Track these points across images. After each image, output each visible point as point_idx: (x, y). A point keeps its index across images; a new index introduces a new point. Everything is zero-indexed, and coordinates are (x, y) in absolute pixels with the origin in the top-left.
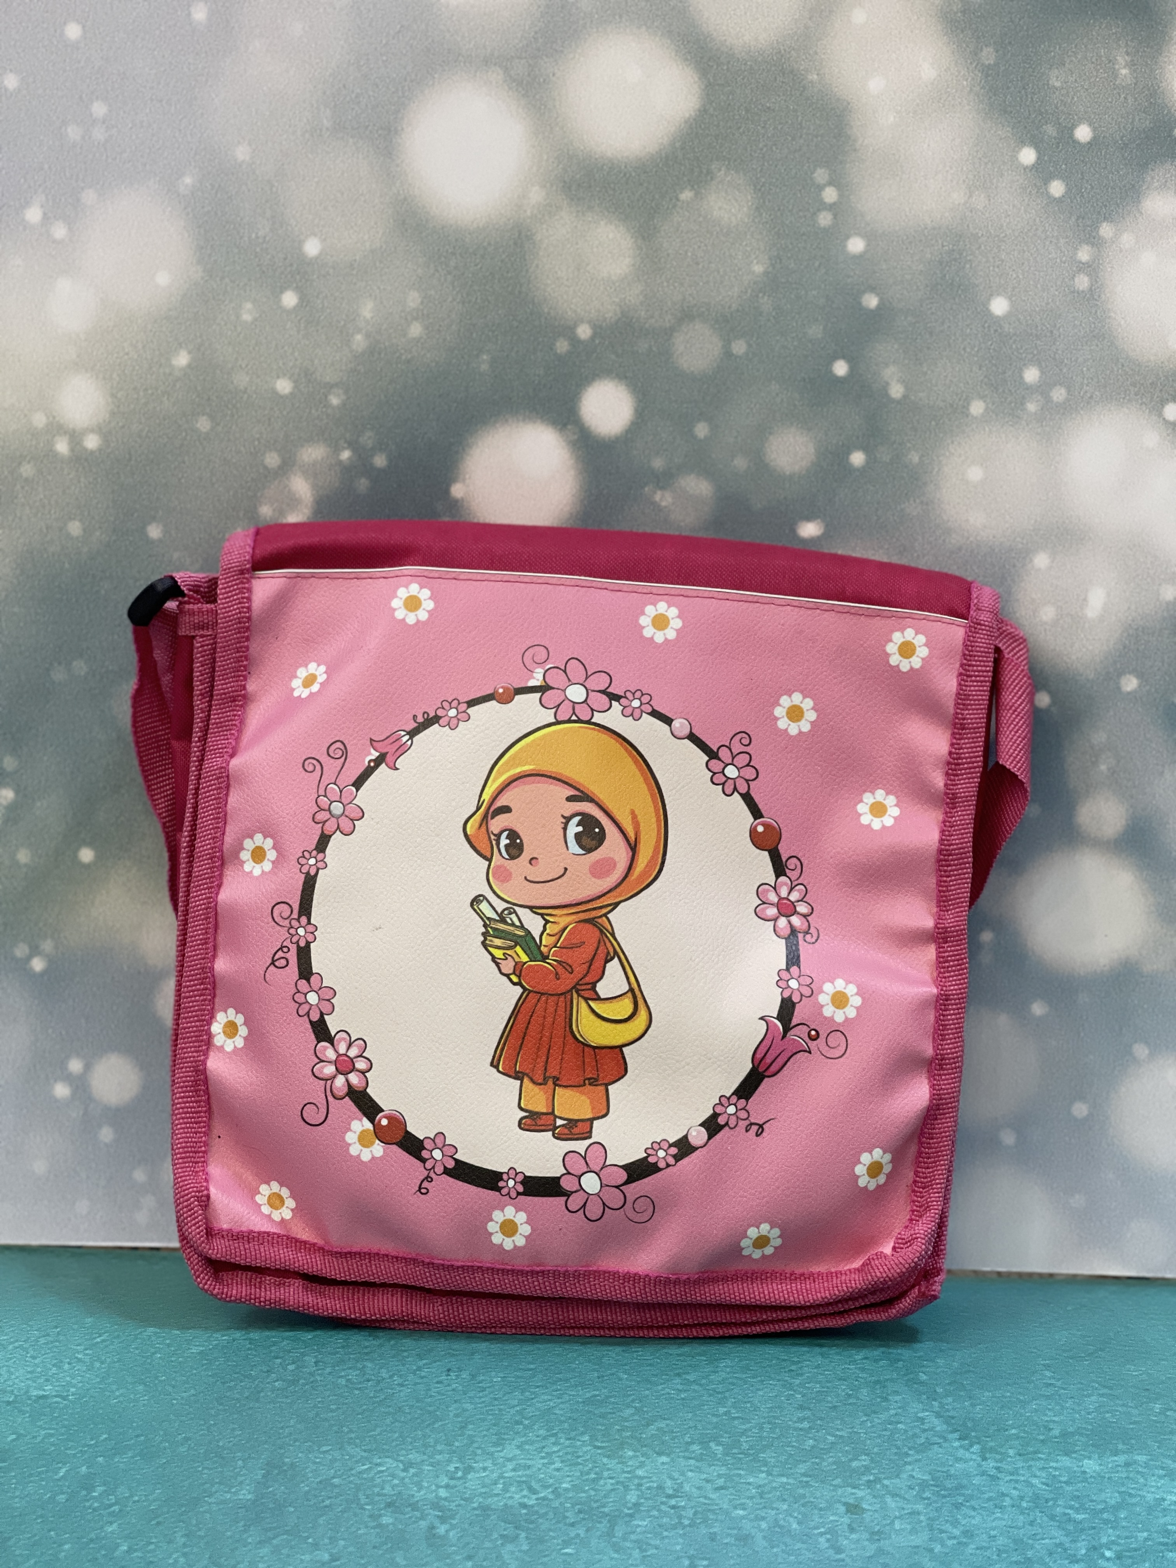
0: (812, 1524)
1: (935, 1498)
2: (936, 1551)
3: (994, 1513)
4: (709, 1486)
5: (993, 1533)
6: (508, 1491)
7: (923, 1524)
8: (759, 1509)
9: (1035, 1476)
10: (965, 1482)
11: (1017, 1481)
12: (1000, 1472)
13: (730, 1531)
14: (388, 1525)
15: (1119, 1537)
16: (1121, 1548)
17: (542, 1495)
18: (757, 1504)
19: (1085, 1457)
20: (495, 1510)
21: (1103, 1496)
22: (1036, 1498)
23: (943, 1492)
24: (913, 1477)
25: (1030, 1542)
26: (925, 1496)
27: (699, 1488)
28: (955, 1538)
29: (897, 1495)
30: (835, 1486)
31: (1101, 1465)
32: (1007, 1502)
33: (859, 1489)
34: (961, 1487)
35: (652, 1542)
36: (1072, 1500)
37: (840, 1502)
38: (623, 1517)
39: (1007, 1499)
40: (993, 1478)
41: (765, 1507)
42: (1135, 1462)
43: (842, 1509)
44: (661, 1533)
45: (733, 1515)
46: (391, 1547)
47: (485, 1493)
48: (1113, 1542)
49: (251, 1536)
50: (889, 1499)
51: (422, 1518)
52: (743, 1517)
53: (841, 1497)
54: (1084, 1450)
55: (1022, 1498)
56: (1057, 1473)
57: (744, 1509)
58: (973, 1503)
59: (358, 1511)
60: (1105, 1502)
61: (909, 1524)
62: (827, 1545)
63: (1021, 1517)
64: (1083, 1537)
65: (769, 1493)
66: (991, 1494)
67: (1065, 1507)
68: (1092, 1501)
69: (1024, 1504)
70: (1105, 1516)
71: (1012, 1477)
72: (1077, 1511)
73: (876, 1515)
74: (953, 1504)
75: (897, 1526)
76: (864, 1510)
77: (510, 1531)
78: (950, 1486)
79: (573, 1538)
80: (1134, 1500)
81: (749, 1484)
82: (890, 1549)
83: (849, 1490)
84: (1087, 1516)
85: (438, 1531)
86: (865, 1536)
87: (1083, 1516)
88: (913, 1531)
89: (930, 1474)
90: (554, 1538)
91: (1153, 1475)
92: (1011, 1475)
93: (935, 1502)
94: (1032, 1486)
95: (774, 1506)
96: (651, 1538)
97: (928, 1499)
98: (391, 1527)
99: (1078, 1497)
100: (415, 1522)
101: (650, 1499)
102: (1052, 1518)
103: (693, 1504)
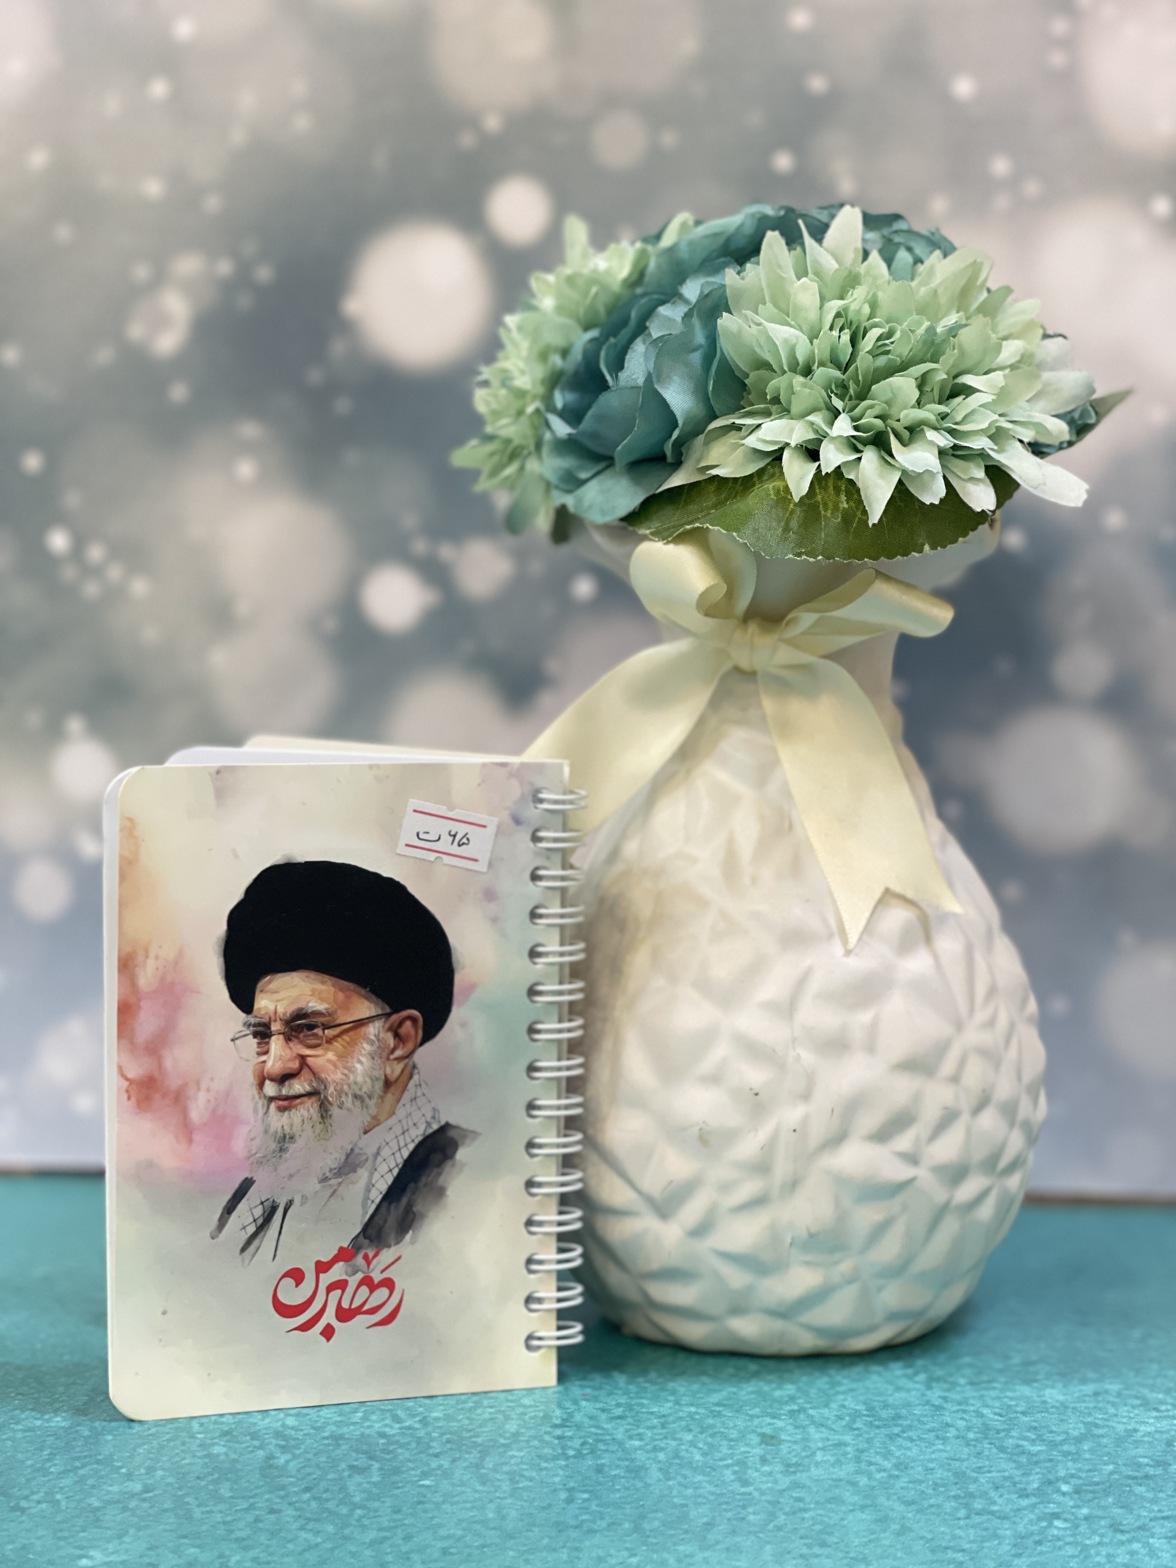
0: (718, 1455)
1: (865, 1429)
2: (861, 1484)
3: (934, 1445)
4: (604, 1416)
5: (931, 1465)
6: (368, 1420)
7: (849, 1456)
8: (661, 1440)
9: (987, 1406)
10: (904, 1412)
11: (965, 1411)
12: (947, 1402)
13: (618, 1463)
14: (218, 1455)
15: (1080, 1470)
16: (1081, 1482)
17: (408, 1424)
18: (656, 1434)
19: (1047, 1386)
20: (348, 1439)
21: (1064, 1427)
22: (986, 1429)
23: (876, 1423)
24: (844, 1407)
25: (975, 1475)
26: (855, 1426)
27: (591, 1418)
28: (885, 1470)
29: (822, 1425)
30: (752, 1416)
31: (1065, 1394)
32: (953, 1432)
33: (780, 1419)
34: (898, 1417)
35: (527, 1474)
36: (1029, 1431)
37: (754, 1432)
38: (498, 1447)
39: (951, 1429)
40: (939, 1408)
41: (666, 1438)
42: (1106, 1392)
43: (755, 1440)
44: (539, 1465)
45: (627, 1446)
46: (218, 1478)
47: (340, 1422)
48: (1072, 1476)
49: (55, 1465)
50: (812, 1430)
51: (261, 1447)
52: (640, 1448)
53: (756, 1427)
54: (1047, 1379)
55: (969, 1429)
56: (1013, 1403)
57: (641, 1440)
58: (910, 1434)
59: (187, 1440)
60: (1067, 1433)
61: (834, 1455)
62: (732, 1477)
63: (966, 1450)
64: (1038, 1470)
65: (674, 1422)
66: (933, 1425)
67: (1019, 1439)
68: (1051, 1432)
69: (971, 1435)
70: (1065, 1448)
71: (959, 1408)
72: (1033, 1442)
73: (796, 1447)
74: (887, 1435)
75: (819, 1457)
76: (781, 1442)
77: (362, 1461)
78: (885, 1416)
79: (434, 1470)
80: (1100, 1432)
81: (652, 1413)
82: (808, 1483)
83: (768, 1420)
84: (1044, 1448)
85: (276, 1461)
86: (779, 1468)
87: (1039, 1448)
88: (838, 1463)
89: (865, 1403)
90: (413, 1469)
91: (1126, 1405)
92: (960, 1404)
93: (868, 1433)
94: (982, 1416)
95: (678, 1436)
96: (526, 1470)
97: (857, 1429)
98: (222, 1458)
99: (1035, 1428)
100: (253, 1451)
101: (531, 1428)
102: (1002, 1449)
103: (582, 1434)
